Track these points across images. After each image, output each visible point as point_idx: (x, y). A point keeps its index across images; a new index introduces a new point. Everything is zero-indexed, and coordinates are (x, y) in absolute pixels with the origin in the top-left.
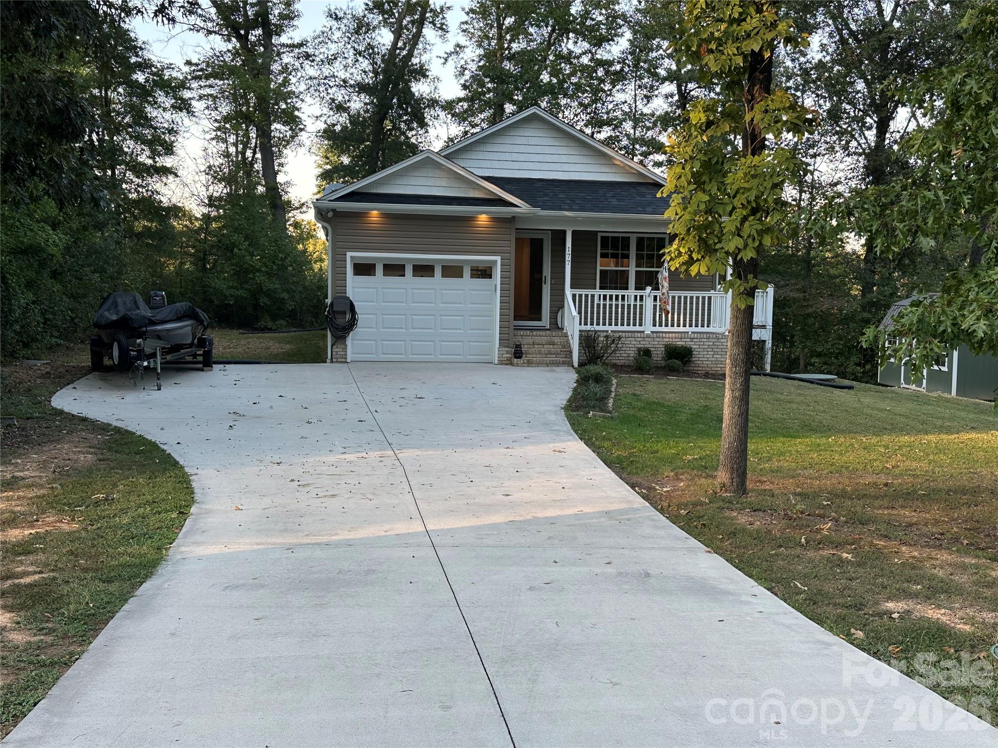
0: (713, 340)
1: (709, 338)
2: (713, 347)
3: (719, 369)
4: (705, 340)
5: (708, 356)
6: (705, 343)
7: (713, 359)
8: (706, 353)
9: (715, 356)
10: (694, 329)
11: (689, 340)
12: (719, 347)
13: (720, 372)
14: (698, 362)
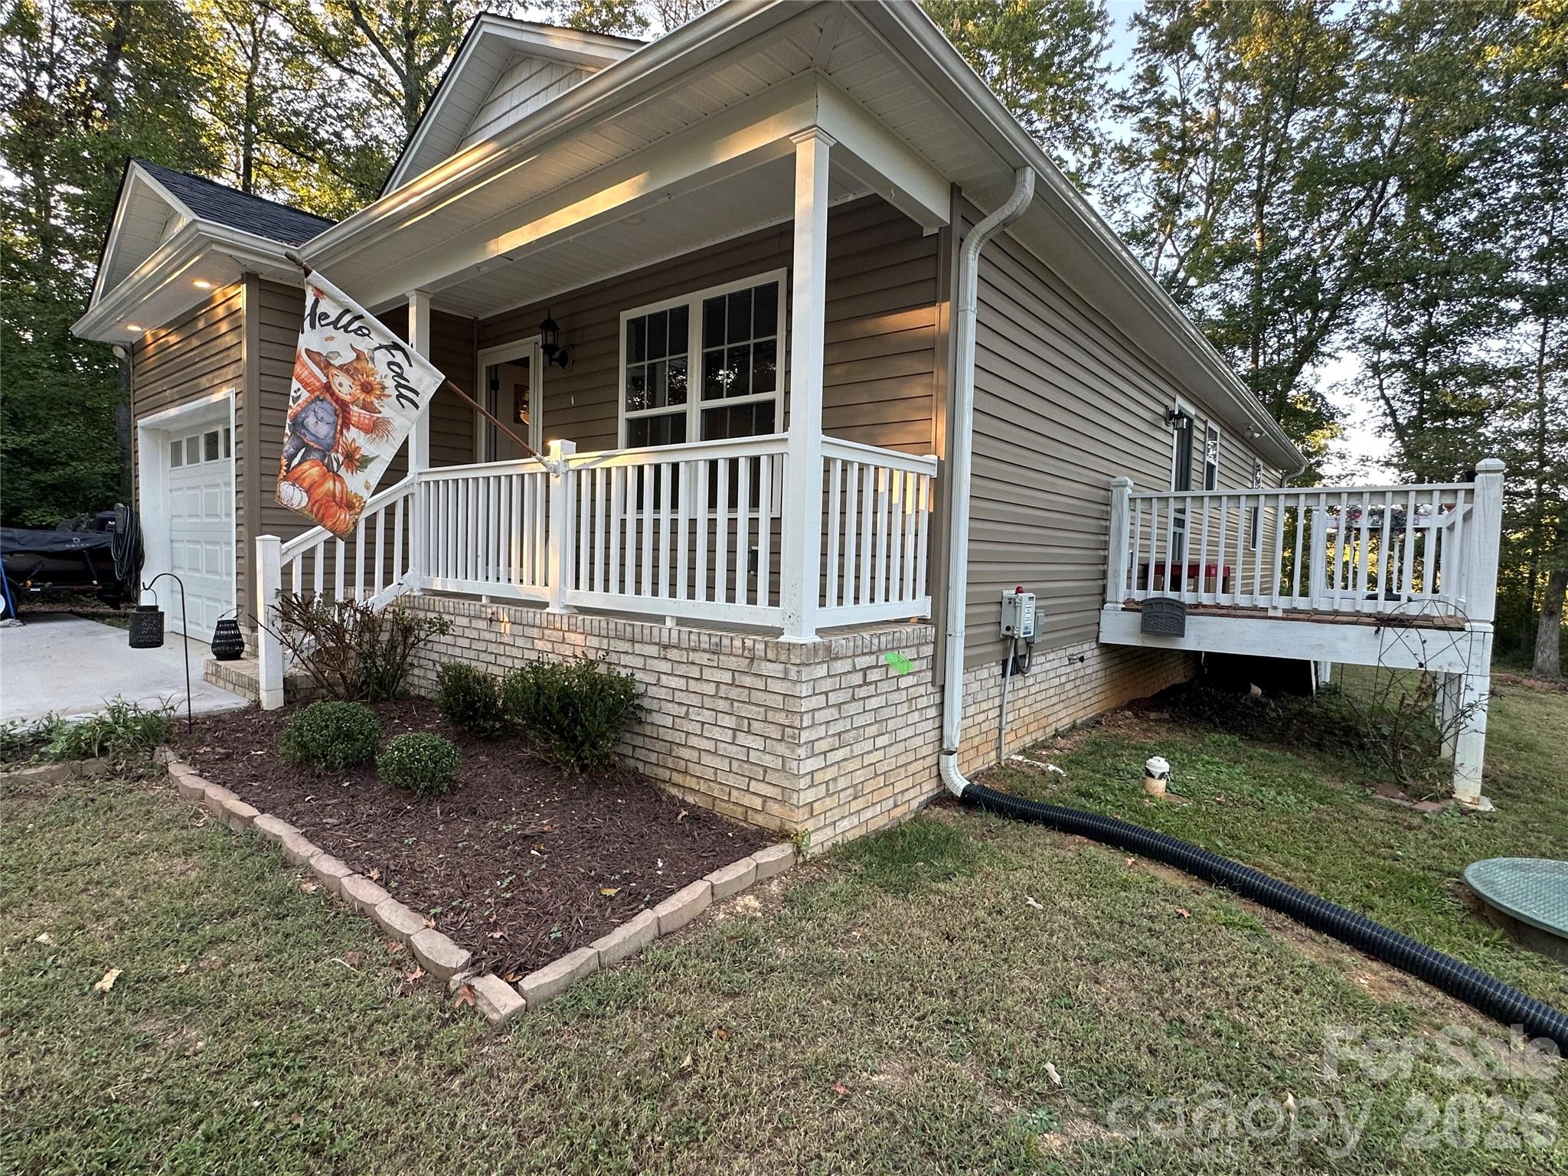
0: (733, 662)
1: (716, 650)
2: (734, 693)
3: (757, 803)
4: (702, 658)
5: (716, 733)
6: (707, 674)
7: (733, 751)
8: (708, 716)
9: (742, 739)
10: (681, 605)
11: (653, 651)
12: (758, 696)
13: (760, 819)
14: (686, 753)
